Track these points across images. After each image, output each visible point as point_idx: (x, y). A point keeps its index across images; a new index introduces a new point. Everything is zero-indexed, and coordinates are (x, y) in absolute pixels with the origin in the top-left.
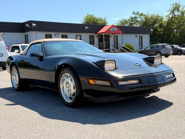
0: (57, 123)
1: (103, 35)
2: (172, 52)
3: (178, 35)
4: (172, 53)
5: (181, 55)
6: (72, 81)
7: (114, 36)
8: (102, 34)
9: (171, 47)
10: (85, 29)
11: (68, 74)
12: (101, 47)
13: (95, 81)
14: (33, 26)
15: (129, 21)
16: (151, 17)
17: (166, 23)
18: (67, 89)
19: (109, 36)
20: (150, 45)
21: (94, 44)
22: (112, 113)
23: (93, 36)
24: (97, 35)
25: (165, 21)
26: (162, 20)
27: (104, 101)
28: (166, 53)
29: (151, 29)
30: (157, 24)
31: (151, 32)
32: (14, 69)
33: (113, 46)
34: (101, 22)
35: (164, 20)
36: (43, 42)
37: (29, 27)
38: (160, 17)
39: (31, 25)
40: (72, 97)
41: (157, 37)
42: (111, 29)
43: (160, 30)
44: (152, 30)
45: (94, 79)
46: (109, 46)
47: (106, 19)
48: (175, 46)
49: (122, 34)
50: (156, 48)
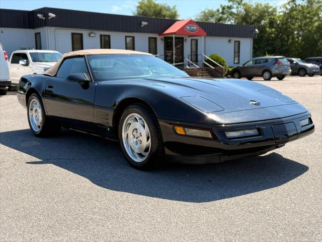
0: (124, 196)
1: (172, 38)
2: (290, 71)
3: (300, 41)
4: (290, 73)
5: (304, 76)
6: (144, 127)
7: (192, 40)
8: (170, 36)
9: (289, 63)
10: (142, 26)
11: (137, 116)
12: (168, 59)
13: (186, 129)
14: (49, 18)
15: (218, 13)
16: (256, 8)
17: (281, 18)
18: (135, 140)
19: (182, 38)
20: (253, 57)
21: (156, 54)
22: (211, 182)
23: (156, 39)
24: (163, 37)
25: (280, 16)
26: (274, 13)
27: (198, 162)
28: (280, 72)
29: (255, 29)
30: (265, 20)
31: (255, 34)
32: (34, 100)
33: (190, 57)
34: (168, 13)
35: (278, 14)
36: (87, 55)
37: (42, 19)
38: (271, 7)
39: (46, 16)
40: (144, 153)
41: (265, 44)
42: (187, 27)
43: (270, 31)
44: (257, 30)
45: (184, 126)
46: (183, 58)
47: (176, 8)
48: (295, 60)
49: (205, 37)
50: (263, 63)
